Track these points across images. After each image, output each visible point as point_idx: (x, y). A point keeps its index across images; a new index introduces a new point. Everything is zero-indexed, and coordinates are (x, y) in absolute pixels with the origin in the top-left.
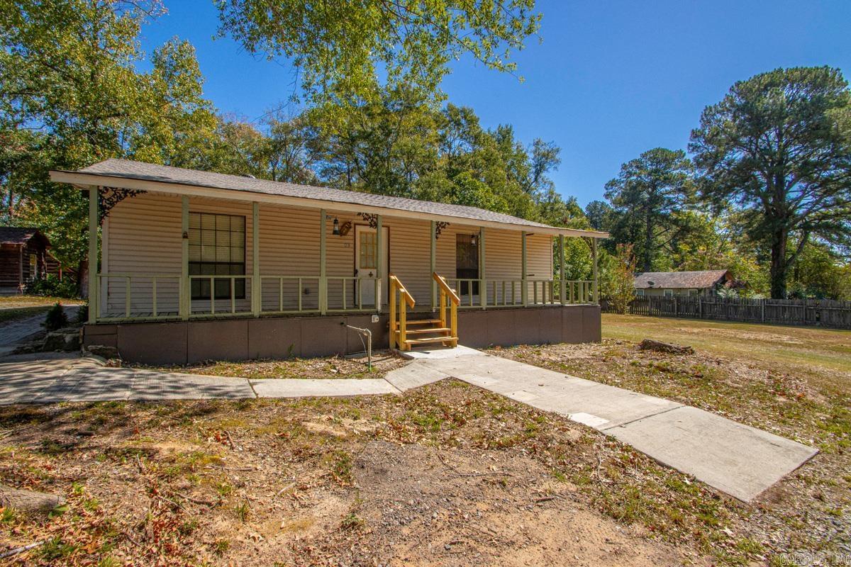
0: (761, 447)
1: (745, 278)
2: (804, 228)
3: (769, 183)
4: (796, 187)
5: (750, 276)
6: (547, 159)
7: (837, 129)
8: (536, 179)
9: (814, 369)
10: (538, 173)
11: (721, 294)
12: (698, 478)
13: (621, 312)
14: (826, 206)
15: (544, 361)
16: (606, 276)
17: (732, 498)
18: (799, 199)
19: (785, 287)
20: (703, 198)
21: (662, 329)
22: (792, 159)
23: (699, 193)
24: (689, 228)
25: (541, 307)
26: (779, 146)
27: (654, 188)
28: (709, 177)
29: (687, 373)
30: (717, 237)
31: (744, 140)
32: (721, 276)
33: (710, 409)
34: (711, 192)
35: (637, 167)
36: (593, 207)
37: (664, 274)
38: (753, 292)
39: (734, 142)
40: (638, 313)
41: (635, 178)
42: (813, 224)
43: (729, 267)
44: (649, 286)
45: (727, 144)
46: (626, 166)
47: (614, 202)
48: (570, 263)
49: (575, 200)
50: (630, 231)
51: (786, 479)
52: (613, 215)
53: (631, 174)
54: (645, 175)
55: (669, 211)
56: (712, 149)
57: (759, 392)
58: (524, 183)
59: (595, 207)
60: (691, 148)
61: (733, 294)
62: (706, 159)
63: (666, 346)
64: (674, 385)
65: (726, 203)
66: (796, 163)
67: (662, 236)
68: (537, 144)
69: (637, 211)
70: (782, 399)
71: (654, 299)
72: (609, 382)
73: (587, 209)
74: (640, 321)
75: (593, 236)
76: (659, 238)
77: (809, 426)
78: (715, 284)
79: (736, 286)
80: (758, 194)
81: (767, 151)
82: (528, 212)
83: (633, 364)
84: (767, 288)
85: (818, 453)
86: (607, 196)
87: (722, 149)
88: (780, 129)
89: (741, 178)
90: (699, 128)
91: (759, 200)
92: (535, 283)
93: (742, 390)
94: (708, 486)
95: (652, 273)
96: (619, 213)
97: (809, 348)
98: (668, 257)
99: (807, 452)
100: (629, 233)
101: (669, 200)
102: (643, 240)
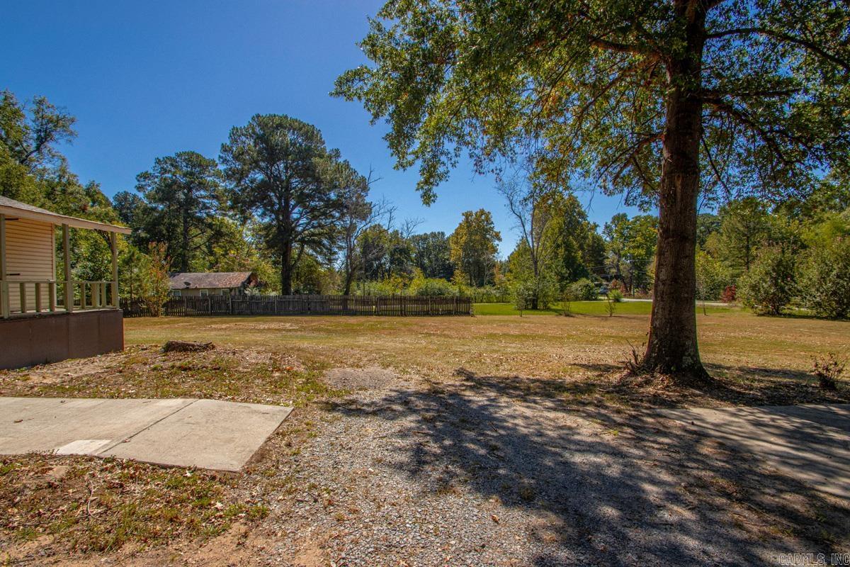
0: (255, 418)
1: (265, 279)
2: (301, 242)
3: (280, 203)
4: (296, 210)
5: (268, 277)
6: (55, 126)
7: (318, 173)
8: (38, 149)
9: (302, 346)
10: (41, 141)
11: (247, 292)
12: (199, 467)
13: (155, 315)
14: (314, 227)
15: (32, 388)
16: (138, 276)
17: (225, 473)
18: (298, 220)
19: (290, 286)
20: (232, 208)
21: (194, 329)
22: (294, 188)
23: (229, 203)
24: (222, 233)
25: (33, 317)
26: (286, 176)
27: (190, 190)
28: (236, 189)
29: (207, 368)
30: (245, 243)
31: (262, 164)
32: (247, 277)
33: (220, 397)
34: (239, 203)
35: (172, 165)
36: (123, 199)
37: (200, 275)
38: (270, 290)
39: (255, 164)
40: (173, 314)
41: (170, 175)
42: (306, 239)
43: (253, 270)
44: (186, 286)
45: (251, 165)
46: (159, 160)
47: (148, 197)
48: (89, 261)
49: (97, 186)
50: (166, 230)
51: (270, 439)
52: (147, 211)
53: (166, 171)
54: (180, 175)
55: (204, 215)
56: (238, 166)
57: (262, 372)
58: (17, 148)
59: (126, 199)
60: (221, 160)
61: (256, 292)
62: (234, 174)
63: (189, 345)
64: (194, 382)
65: (250, 215)
66: (296, 192)
67: (199, 238)
68: (40, 102)
69: (173, 210)
70: (277, 374)
71: (190, 300)
72: (122, 394)
73: (115, 198)
74: (174, 322)
75: (112, 230)
76: (196, 240)
77: (292, 390)
78: (243, 283)
79: (259, 285)
80: (272, 211)
81: (277, 178)
82: (22, 188)
83: (155, 369)
84: (279, 287)
85: (293, 410)
86: (140, 188)
87: (246, 167)
88: (286, 163)
89: (260, 195)
90: (228, 144)
91: (273, 216)
92: (22, 285)
93: (250, 373)
94: (207, 470)
95: (188, 274)
96: (154, 209)
97: (301, 331)
98: (204, 258)
99: (286, 412)
100: (165, 232)
101: (204, 204)
102: (180, 241)
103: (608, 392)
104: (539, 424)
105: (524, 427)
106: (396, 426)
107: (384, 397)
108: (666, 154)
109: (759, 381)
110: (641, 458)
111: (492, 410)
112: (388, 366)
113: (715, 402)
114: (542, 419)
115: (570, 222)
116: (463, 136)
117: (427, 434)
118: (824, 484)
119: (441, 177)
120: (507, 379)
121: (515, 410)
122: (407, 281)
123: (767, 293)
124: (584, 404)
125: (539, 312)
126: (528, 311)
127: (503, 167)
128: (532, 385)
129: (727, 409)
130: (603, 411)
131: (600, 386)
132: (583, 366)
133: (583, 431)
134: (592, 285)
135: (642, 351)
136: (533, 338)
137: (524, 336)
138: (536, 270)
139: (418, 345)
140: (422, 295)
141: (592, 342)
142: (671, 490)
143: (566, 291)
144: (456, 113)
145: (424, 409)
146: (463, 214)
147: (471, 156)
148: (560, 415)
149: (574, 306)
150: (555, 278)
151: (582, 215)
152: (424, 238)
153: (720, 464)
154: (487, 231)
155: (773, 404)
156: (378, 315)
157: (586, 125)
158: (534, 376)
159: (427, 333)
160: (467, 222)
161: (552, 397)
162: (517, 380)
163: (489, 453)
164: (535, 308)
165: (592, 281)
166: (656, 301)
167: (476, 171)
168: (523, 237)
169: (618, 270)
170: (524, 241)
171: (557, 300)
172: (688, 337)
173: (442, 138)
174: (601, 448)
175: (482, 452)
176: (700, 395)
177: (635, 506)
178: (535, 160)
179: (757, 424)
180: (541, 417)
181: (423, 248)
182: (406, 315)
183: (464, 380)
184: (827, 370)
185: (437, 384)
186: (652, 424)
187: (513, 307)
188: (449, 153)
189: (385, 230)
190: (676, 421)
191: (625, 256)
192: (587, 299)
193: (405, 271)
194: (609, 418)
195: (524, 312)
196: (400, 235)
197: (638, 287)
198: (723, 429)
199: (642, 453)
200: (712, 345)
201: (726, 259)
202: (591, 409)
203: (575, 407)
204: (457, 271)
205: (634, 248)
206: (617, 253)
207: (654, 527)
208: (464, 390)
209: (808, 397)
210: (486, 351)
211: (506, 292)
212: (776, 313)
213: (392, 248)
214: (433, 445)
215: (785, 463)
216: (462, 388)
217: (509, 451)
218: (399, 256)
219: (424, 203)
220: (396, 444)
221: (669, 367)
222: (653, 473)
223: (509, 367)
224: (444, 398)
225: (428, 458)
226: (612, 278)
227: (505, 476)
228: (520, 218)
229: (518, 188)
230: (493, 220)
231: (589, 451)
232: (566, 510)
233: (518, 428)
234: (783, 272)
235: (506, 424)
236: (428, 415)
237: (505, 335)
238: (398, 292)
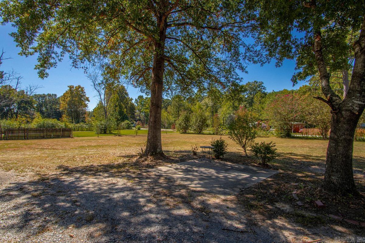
103: (131, 166)
104: (100, 185)
105: (93, 188)
106: (12, 203)
107: (4, 188)
108: (153, 76)
109: (179, 155)
110: (140, 189)
111: (76, 183)
112: (10, 170)
113: (166, 164)
114: (102, 182)
115: (121, 97)
116: (66, 47)
117: (34, 204)
118: (191, 184)
119: (51, 65)
120: (88, 166)
121: (89, 181)
122: (29, 120)
123: (183, 126)
124: (121, 172)
125: (107, 135)
126: (101, 135)
127: (88, 66)
128: (99, 168)
129: (169, 165)
130: (128, 174)
131: (128, 164)
132: (123, 156)
133: (120, 184)
134: (130, 123)
135: (144, 148)
136: (103, 146)
137: (98, 146)
138: (106, 116)
139: (34, 156)
140: (41, 127)
141: (128, 147)
142: (148, 198)
143: (119, 126)
144: (62, 34)
145: (34, 190)
146: (68, 87)
147: (71, 58)
148: (110, 179)
149: (122, 132)
150: (115, 120)
151: (127, 94)
152: (44, 96)
153: (165, 185)
154: (82, 96)
155: (181, 162)
156: (7, 140)
157: (127, 58)
158: (101, 163)
159: (42, 148)
160: (70, 91)
161: (108, 172)
162: (92, 166)
163: (72, 205)
164: (105, 133)
165: (130, 122)
166: (149, 129)
167: (73, 66)
168: (100, 101)
169: (140, 117)
170: (101, 103)
171: (115, 129)
172: (159, 142)
173: (53, 45)
174: (126, 189)
175: (68, 205)
176: (161, 162)
177: (135, 209)
178: (105, 67)
179: (177, 169)
180: (101, 181)
181: (42, 102)
182: (28, 139)
183: (63, 171)
184: (195, 149)
185: (45, 175)
186: (145, 175)
187: (95, 133)
188: (57, 53)
189: (14, 89)
190: (153, 173)
191: (142, 112)
192: (128, 129)
193: (29, 114)
194: (130, 176)
195: (99, 135)
196: (25, 93)
197: (146, 124)
198: (167, 173)
199: (140, 187)
200: (167, 144)
201: (173, 115)
202: (124, 174)
203: (117, 174)
204: (64, 115)
205: (145, 109)
206: (140, 110)
207: (141, 215)
208: (61, 176)
209: (190, 158)
210: (78, 154)
211: (91, 126)
212: (185, 133)
213: (19, 100)
214: (37, 209)
215: (182, 180)
216: (61, 175)
217: (83, 201)
218: (24, 105)
219: (39, 77)
220: (10, 215)
221: (153, 153)
222: (143, 194)
223: (89, 161)
224: (48, 182)
225: (33, 217)
226: (137, 120)
227: (79, 213)
228: (99, 92)
229: (98, 78)
230: (85, 91)
231: (120, 192)
232: (108, 220)
233: (89, 189)
234: (187, 120)
235: (83, 189)
236: (36, 193)
237: (89, 146)
238: (23, 126)
